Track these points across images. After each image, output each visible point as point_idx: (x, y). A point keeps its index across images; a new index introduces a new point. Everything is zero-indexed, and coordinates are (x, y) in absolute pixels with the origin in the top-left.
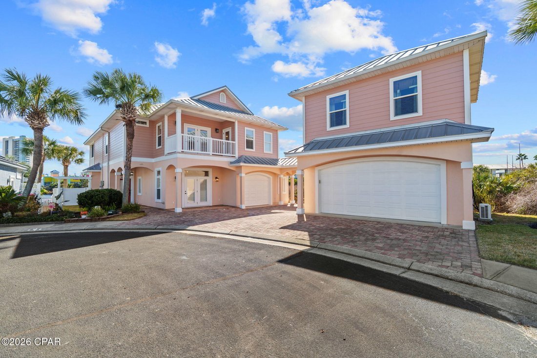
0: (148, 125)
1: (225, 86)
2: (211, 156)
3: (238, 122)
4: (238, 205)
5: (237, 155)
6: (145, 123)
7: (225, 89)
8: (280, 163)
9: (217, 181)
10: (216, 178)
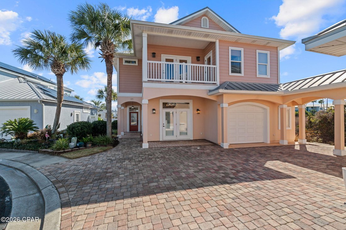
0: (137, 64)
1: (207, 7)
2: (184, 84)
3: (220, 41)
4: (219, 142)
5: (218, 82)
6: (135, 62)
7: (207, 11)
8: (282, 88)
9: (198, 113)
10: (198, 110)
